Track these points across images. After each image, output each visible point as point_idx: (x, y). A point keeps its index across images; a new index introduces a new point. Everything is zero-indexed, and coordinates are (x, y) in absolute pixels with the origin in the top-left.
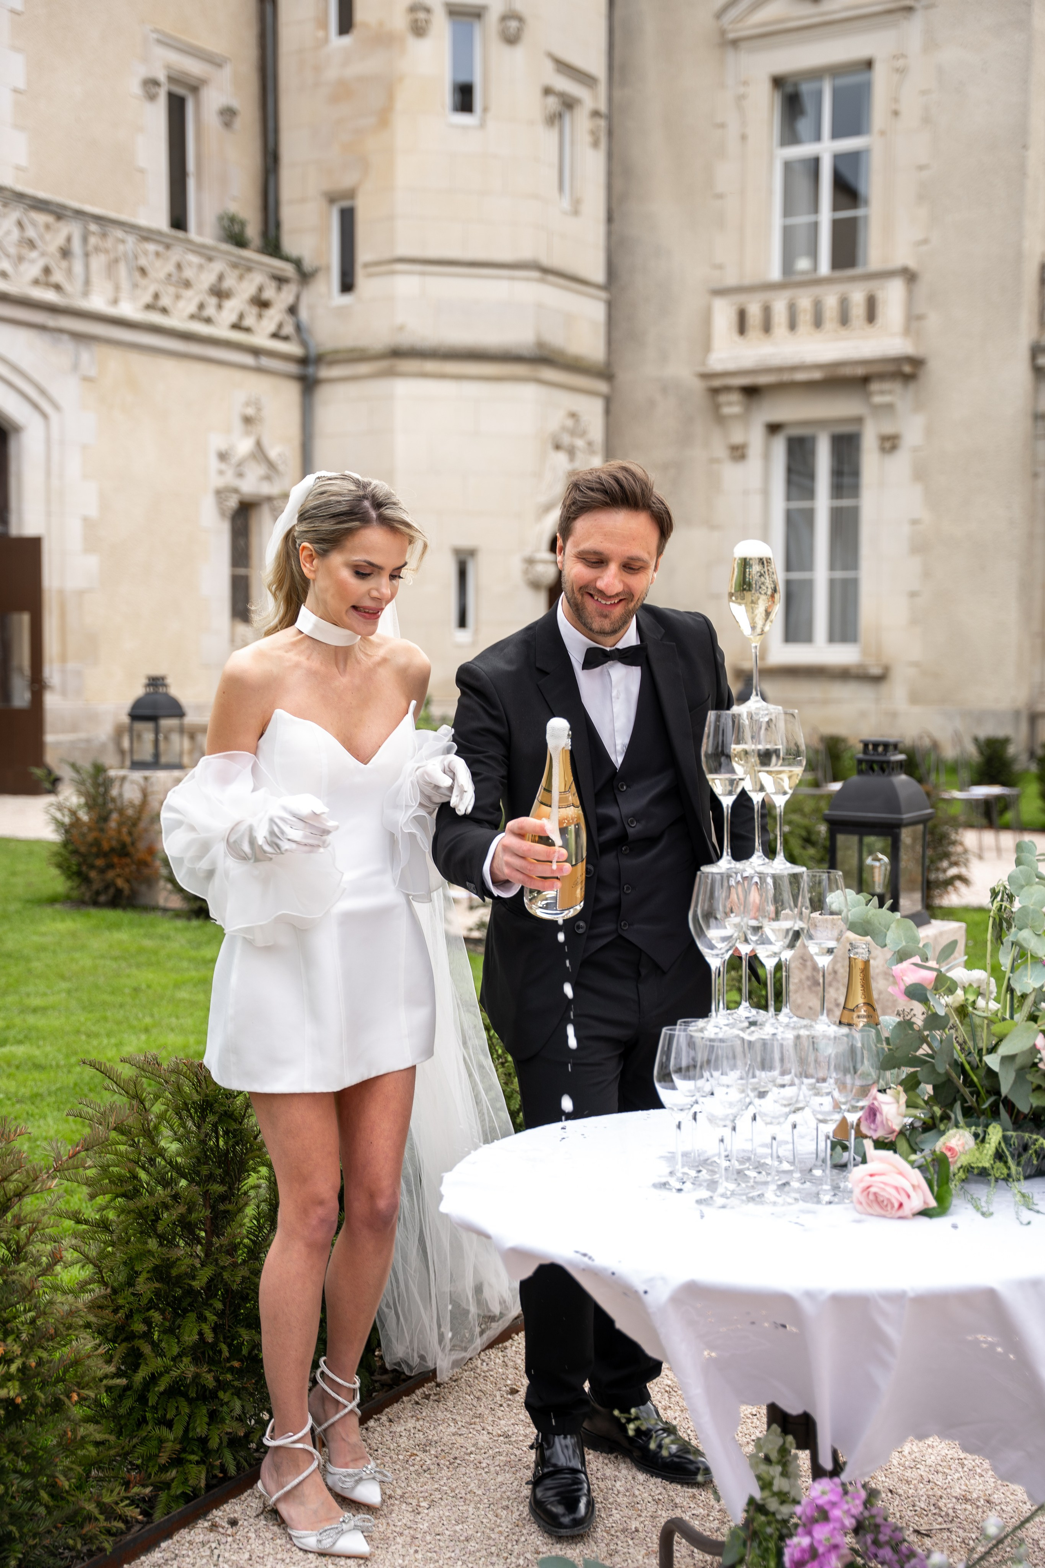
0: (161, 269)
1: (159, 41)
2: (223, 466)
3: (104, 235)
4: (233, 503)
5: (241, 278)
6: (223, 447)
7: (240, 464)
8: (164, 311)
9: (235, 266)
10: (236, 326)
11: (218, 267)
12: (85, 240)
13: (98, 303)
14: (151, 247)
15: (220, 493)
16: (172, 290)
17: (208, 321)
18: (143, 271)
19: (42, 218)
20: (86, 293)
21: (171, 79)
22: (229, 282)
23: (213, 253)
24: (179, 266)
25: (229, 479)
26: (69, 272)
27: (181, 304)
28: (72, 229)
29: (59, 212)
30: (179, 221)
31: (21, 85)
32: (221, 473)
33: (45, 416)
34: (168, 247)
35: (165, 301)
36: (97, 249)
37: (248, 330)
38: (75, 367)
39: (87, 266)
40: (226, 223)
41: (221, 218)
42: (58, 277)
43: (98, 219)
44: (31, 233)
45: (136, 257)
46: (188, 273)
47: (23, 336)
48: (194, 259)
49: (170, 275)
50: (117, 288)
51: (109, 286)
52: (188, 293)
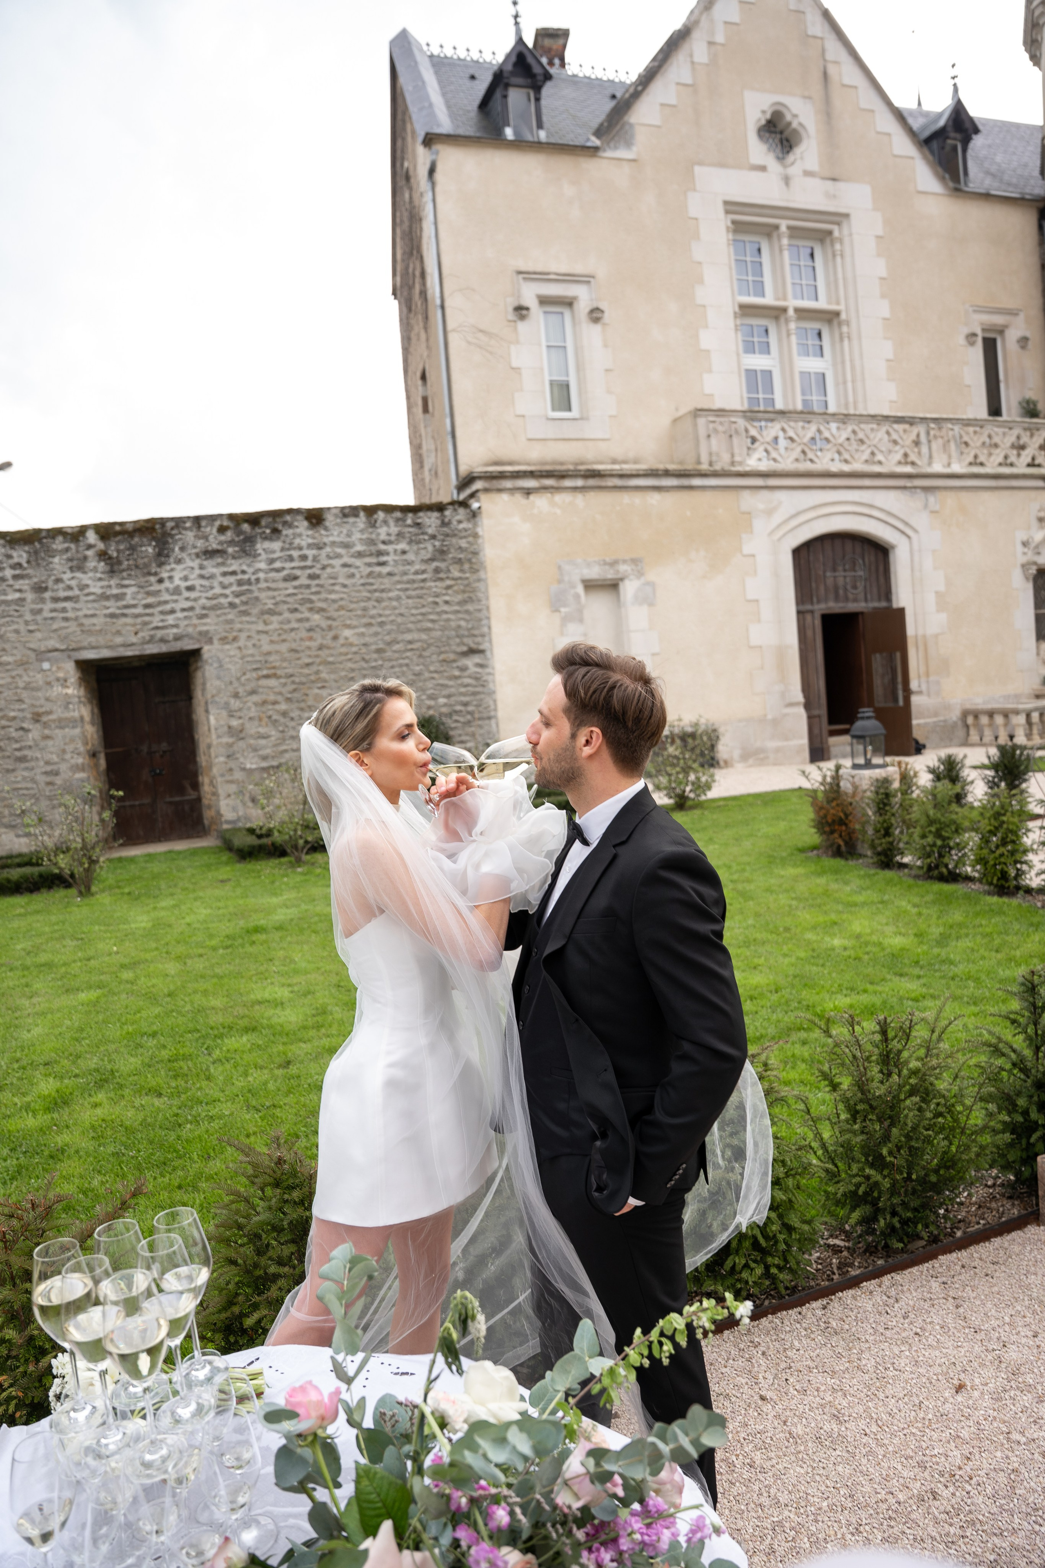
0: (976, 441)
1: (975, 311)
2: (1026, 550)
3: (940, 429)
4: (1033, 570)
5: (1032, 436)
6: (1025, 539)
7: (1037, 547)
8: (982, 464)
9: (1025, 429)
10: (1030, 465)
11: (1016, 432)
12: (928, 433)
13: (937, 467)
14: (971, 429)
15: (1023, 566)
16: (985, 451)
17: (1012, 465)
18: (966, 444)
19: (900, 427)
20: (930, 464)
21: (984, 330)
22: (1025, 439)
23: (1011, 425)
24: (990, 437)
25: (1030, 556)
26: (919, 453)
27: (992, 458)
28: (921, 429)
29: (911, 421)
30: (995, 410)
31: (891, 356)
32: (1025, 554)
33: (909, 537)
34: (982, 427)
35: (982, 458)
36: (935, 437)
37: (1039, 466)
38: (926, 506)
39: (930, 448)
40: (1025, 405)
41: (1020, 403)
42: (913, 457)
43: (935, 420)
44: (895, 436)
45: (961, 437)
46: (996, 439)
47: (892, 494)
48: (1000, 431)
49: (984, 443)
50: (950, 457)
51: (945, 458)
52: (998, 451)
